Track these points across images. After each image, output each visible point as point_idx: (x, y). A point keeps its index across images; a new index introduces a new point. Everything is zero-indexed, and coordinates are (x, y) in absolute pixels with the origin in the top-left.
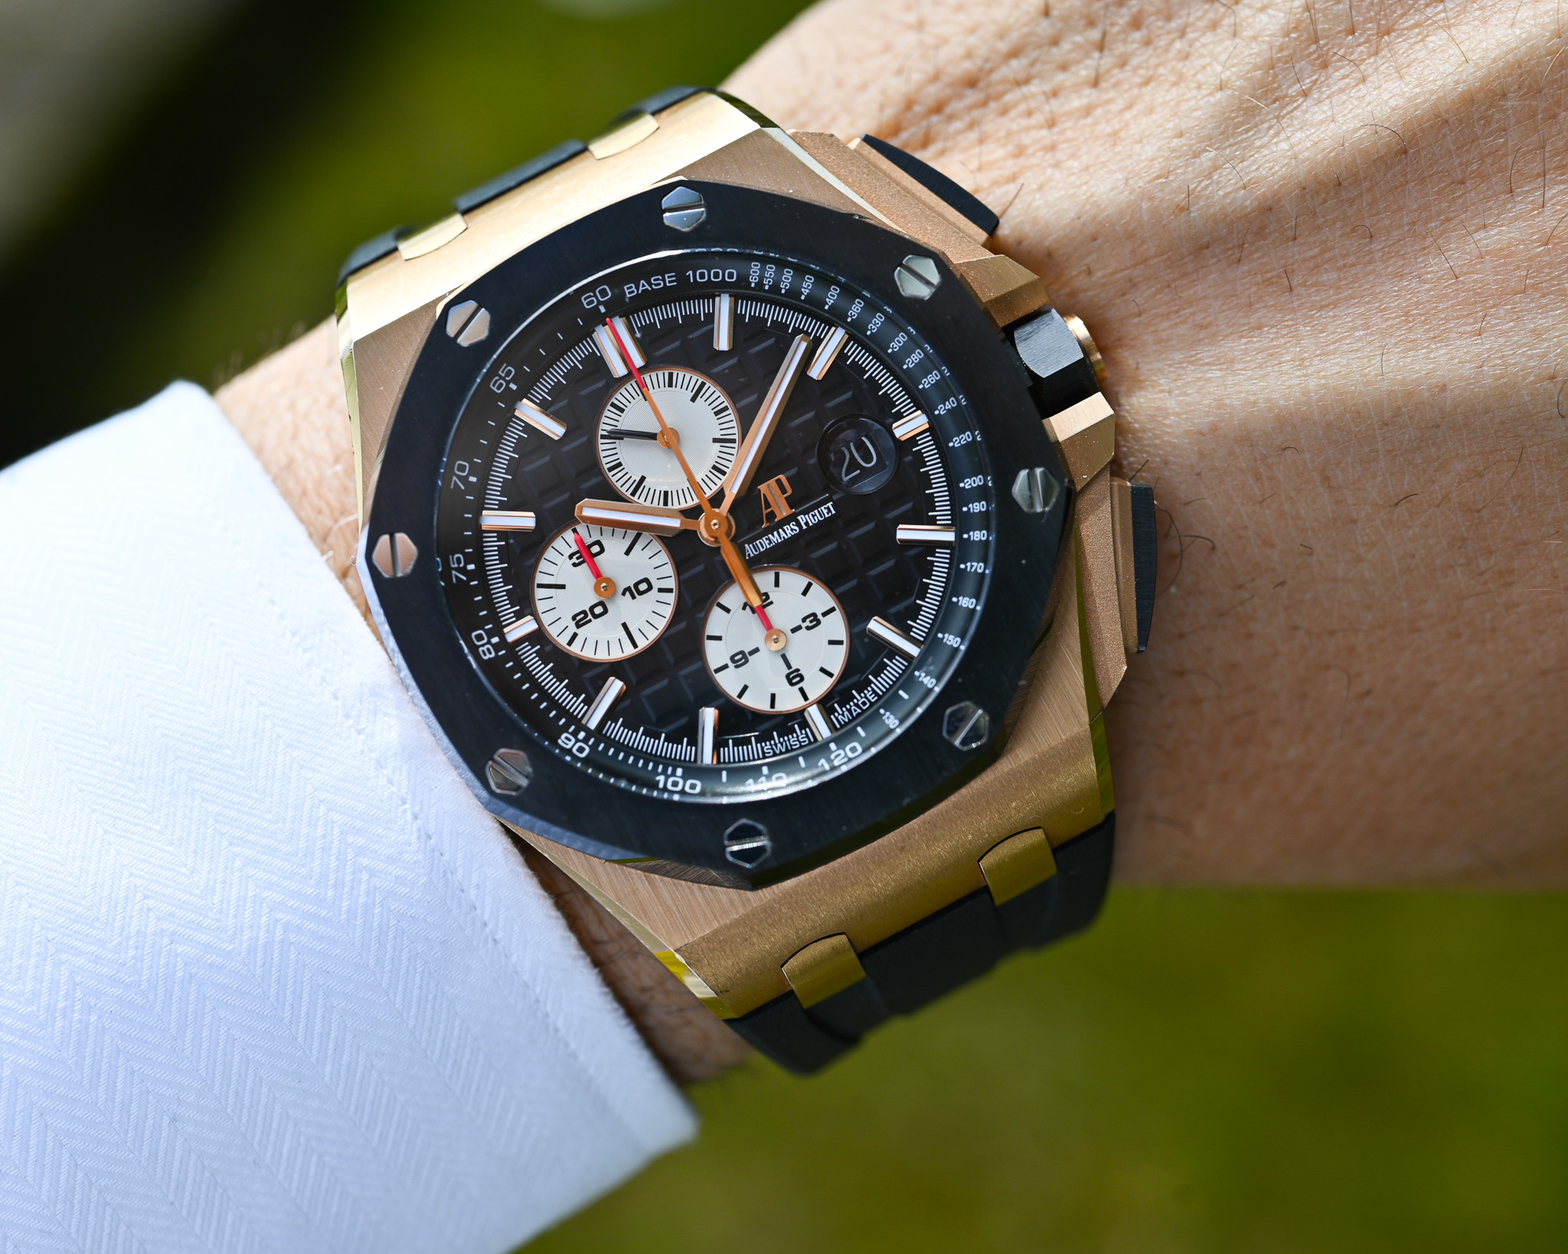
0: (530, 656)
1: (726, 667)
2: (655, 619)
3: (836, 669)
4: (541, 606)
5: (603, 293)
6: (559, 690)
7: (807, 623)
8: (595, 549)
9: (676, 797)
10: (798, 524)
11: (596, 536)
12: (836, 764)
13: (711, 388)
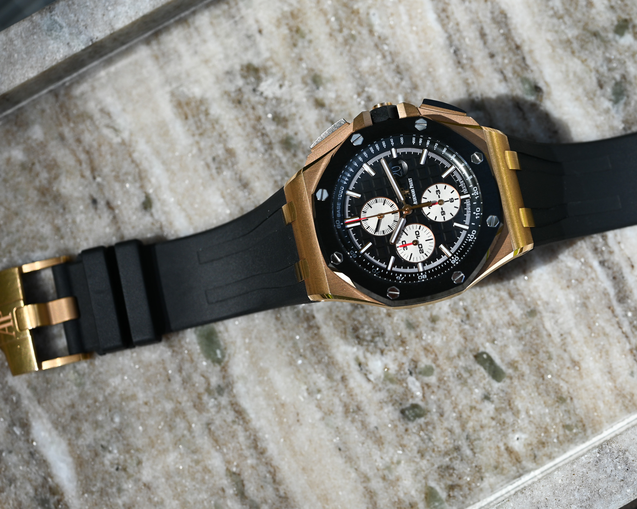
0: (427, 267)
1: (444, 217)
2: (427, 232)
3: (453, 189)
4: (415, 261)
5: (338, 222)
6: (439, 262)
7: (438, 193)
8: (404, 243)
9: (475, 238)
10: (412, 189)
11: (400, 242)
12: (478, 194)
13: (369, 202)
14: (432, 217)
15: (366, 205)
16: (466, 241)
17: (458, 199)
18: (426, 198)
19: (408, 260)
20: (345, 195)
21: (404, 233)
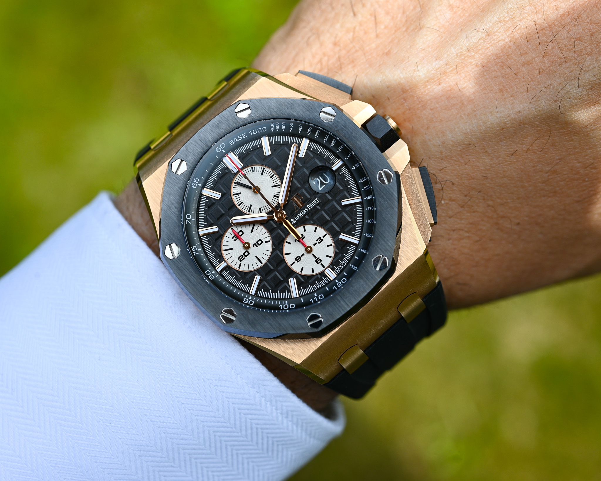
0: (226, 274)
1: (294, 263)
2: (266, 252)
3: (332, 254)
4: (226, 257)
5: (223, 146)
6: (239, 284)
7: (318, 241)
8: (240, 233)
9: (288, 311)
10: (307, 208)
11: (240, 229)
12: (339, 286)
13: (267, 169)
14: (287, 248)
15: (261, 168)
16: (278, 303)
17: (324, 267)
18: (305, 230)
19: (223, 248)
20: (259, 137)
21: (251, 227)
